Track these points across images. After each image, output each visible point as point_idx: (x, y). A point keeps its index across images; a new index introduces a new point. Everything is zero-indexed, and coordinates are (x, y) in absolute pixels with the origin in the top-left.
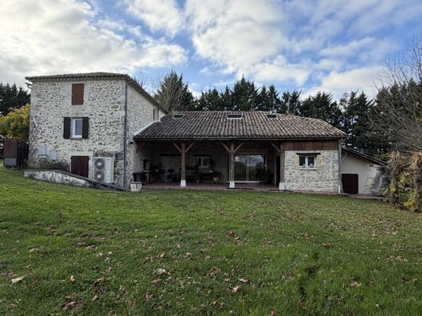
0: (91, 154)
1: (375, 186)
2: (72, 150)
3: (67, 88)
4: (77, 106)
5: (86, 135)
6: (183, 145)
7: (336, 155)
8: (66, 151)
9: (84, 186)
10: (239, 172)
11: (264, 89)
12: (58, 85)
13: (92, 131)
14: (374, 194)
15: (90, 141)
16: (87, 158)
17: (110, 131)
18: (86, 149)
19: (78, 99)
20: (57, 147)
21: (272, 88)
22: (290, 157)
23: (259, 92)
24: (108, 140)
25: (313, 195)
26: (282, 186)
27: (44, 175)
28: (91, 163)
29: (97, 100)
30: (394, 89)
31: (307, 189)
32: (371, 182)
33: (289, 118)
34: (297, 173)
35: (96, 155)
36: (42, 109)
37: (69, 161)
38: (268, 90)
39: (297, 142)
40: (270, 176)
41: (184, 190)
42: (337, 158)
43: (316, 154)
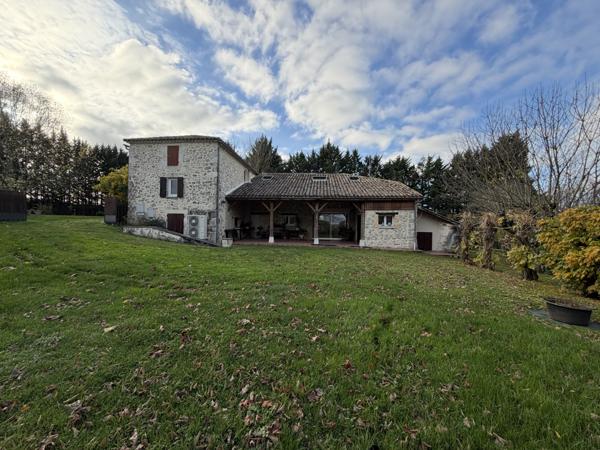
0: (185, 212)
1: (447, 243)
2: (169, 208)
3: (164, 149)
4: (173, 168)
5: (181, 195)
6: (272, 205)
7: (413, 215)
8: (163, 209)
9: (179, 242)
10: (323, 229)
11: (348, 153)
12: (154, 147)
13: (187, 191)
14: (446, 251)
15: (185, 200)
16: (182, 216)
17: (203, 191)
18: (181, 207)
19: (173, 160)
20: (154, 205)
21: (355, 152)
22: (370, 216)
23: (344, 155)
24: (201, 199)
25: (390, 251)
26: (362, 243)
27: (142, 232)
28: (186, 220)
29: (191, 161)
30: (468, 154)
31: (385, 246)
32: (443, 240)
33: (371, 180)
34: (377, 231)
35: (191, 213)
36: (140, 169)
37: (166, 218)
38: (351, 153)
39: (377, 202)
40: (351, 234)
41: (272, 246)
42: (413, 218)
43: (394, 214)
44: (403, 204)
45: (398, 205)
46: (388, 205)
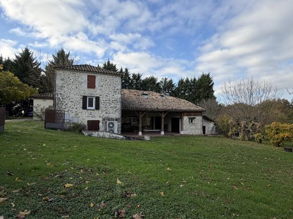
0: (100, 119)
1: (212, 131)
2: (88, 117)
3: (84, 77)
4: (91, 89)
5: (97, 108)
7: (201, 118)
8: (84, 117)
11: (122, 69)
12: (78, 74)
13: (101, 105)
14: (212, 134)
15: (100, 111)
16: (98, 122)
17: (112, 106)
18: (97, 116)
19: (91, 84)
20: (77, 114)
21: (126, 70)
24: (111, 111)
25: (192, 136)
26: (182, 133)
28: (101, 124)
29: (104, 87)
31: (191, 133)
34: (188, 126)
35: (104, 119)
36: (66, 89)
37: (86, 123)
38: (124, 70)
40: (176, 128)
42: (201, 120)
43: (194, 118)
44: (198, 114)
45: (196, 114)
46: (193, 114)
